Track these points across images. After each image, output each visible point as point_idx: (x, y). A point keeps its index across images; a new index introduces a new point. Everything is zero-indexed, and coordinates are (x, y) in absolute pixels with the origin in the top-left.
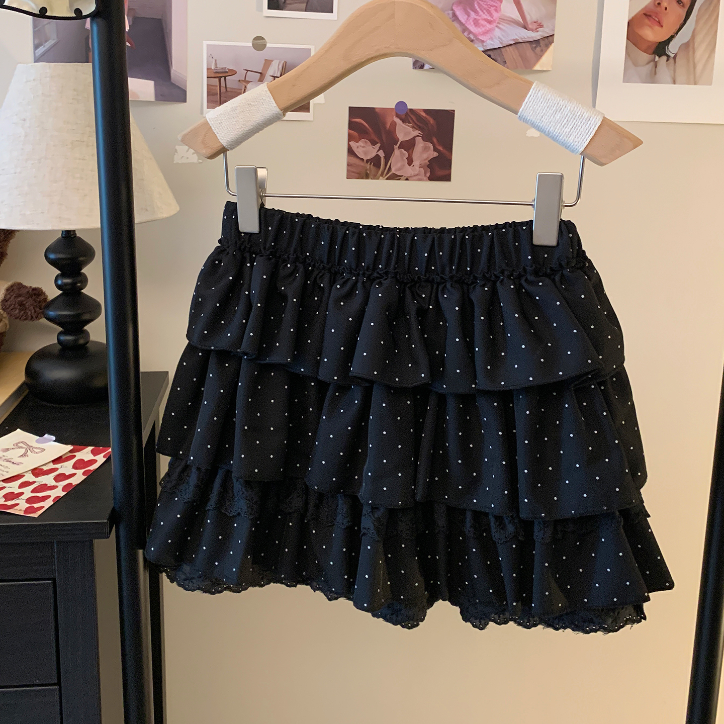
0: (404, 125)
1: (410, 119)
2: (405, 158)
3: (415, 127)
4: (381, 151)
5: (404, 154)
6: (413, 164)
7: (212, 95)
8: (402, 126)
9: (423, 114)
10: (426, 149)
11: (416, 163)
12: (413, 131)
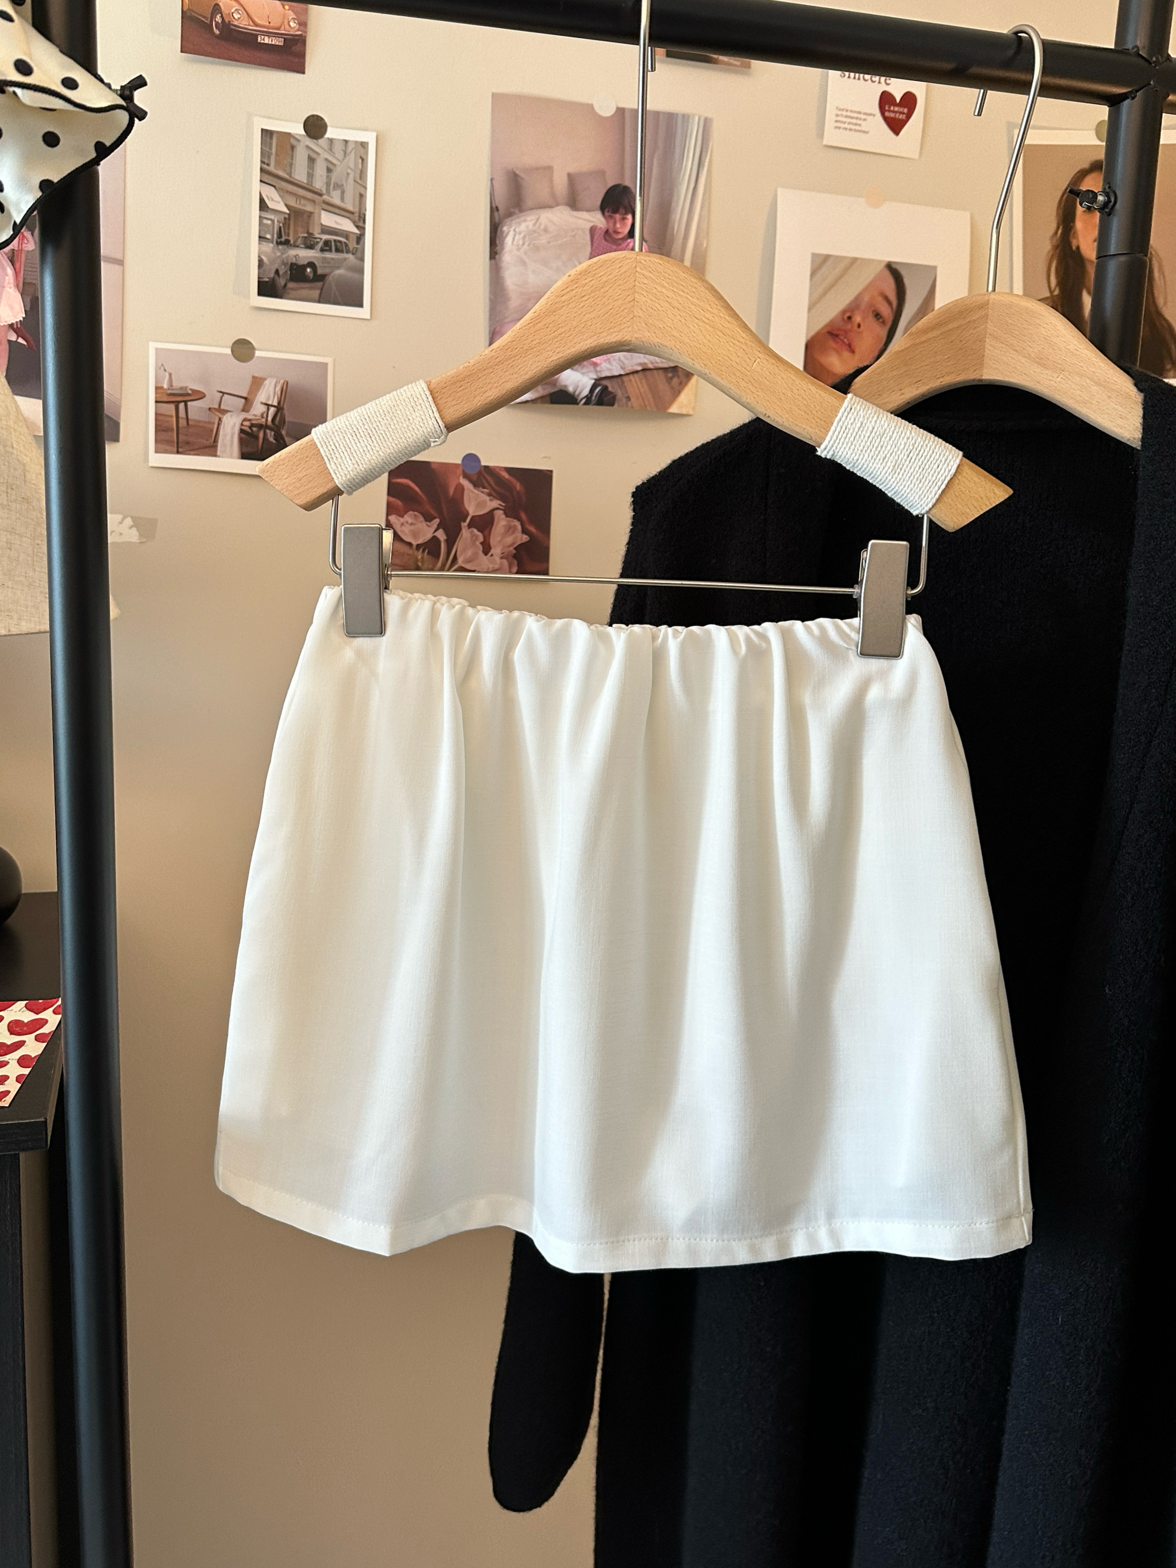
0: (476, 491)
1: (484, 482)
2: (478, 543)
3: (494, 494)
4: (441, 531)
5: (477, 537)
6: (492, 551)
7: (163, 431)
8: (472, 492)
9: (506, 475)
10: (510, 529)
11: (496, 551)
12: (491, 500)
